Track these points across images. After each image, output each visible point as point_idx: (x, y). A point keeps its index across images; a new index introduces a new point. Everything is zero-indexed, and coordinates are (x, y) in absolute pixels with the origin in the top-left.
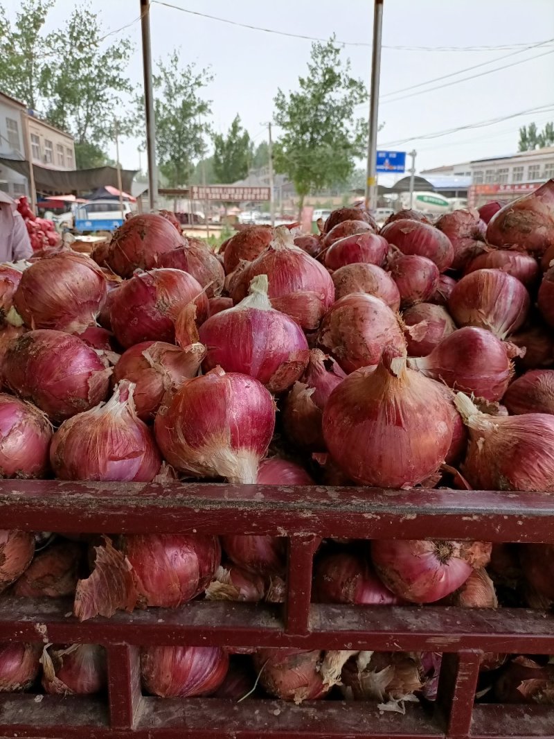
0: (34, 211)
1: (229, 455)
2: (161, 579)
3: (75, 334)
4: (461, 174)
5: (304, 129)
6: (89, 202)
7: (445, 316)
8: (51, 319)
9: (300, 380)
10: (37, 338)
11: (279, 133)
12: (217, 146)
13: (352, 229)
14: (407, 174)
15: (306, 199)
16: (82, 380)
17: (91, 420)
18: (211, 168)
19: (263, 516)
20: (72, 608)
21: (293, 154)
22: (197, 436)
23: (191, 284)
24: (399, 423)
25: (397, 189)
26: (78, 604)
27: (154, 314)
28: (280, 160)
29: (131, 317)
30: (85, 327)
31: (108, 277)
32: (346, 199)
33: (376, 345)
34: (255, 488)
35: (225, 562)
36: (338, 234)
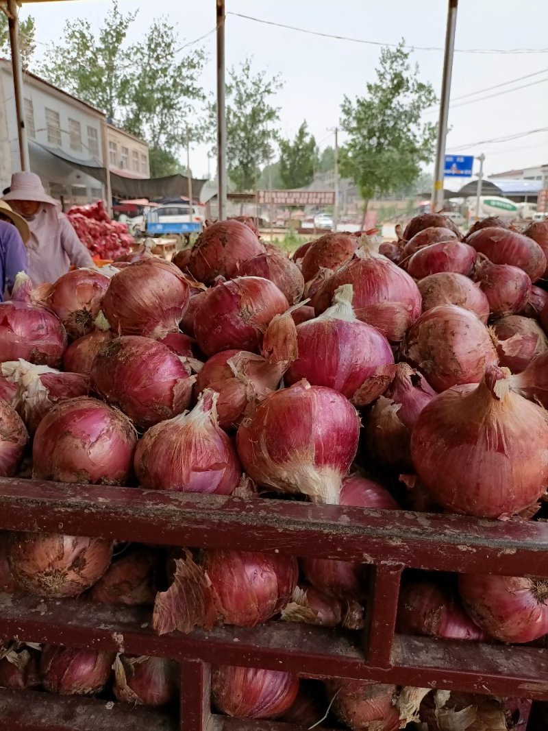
0: (109, 214)
1: (312, 473)
2: (239, 597)
3: (158, 339)
4: (532, 178)
5: (371, 133)
6: (161, 206)
7: (537, 330)
8: (137, 325)
9: (384, 394)
10: (127, 344)
11: (345, 138)
12: (284, 151)
13: (435, 237)
14: (474, 178)
15: (370, 203)
16: (167, 387)
17: (176, 428)
18: (278, 173)
19: (349, 541)
20: (150, 620)
21: (359, 159)
22: (281, 452)
23: (273, 292)
24: (501, 449)
25: (463, 194)
26: (156, 617)
27: (238, 322)
28: (345, 164)
29: (215, 325)
30: (166, 332)
31: (192, 284)
32: (411, 203)
33: (468, 361)
34: (339, 510)
35: (303, 583)
36: (420, 242)
